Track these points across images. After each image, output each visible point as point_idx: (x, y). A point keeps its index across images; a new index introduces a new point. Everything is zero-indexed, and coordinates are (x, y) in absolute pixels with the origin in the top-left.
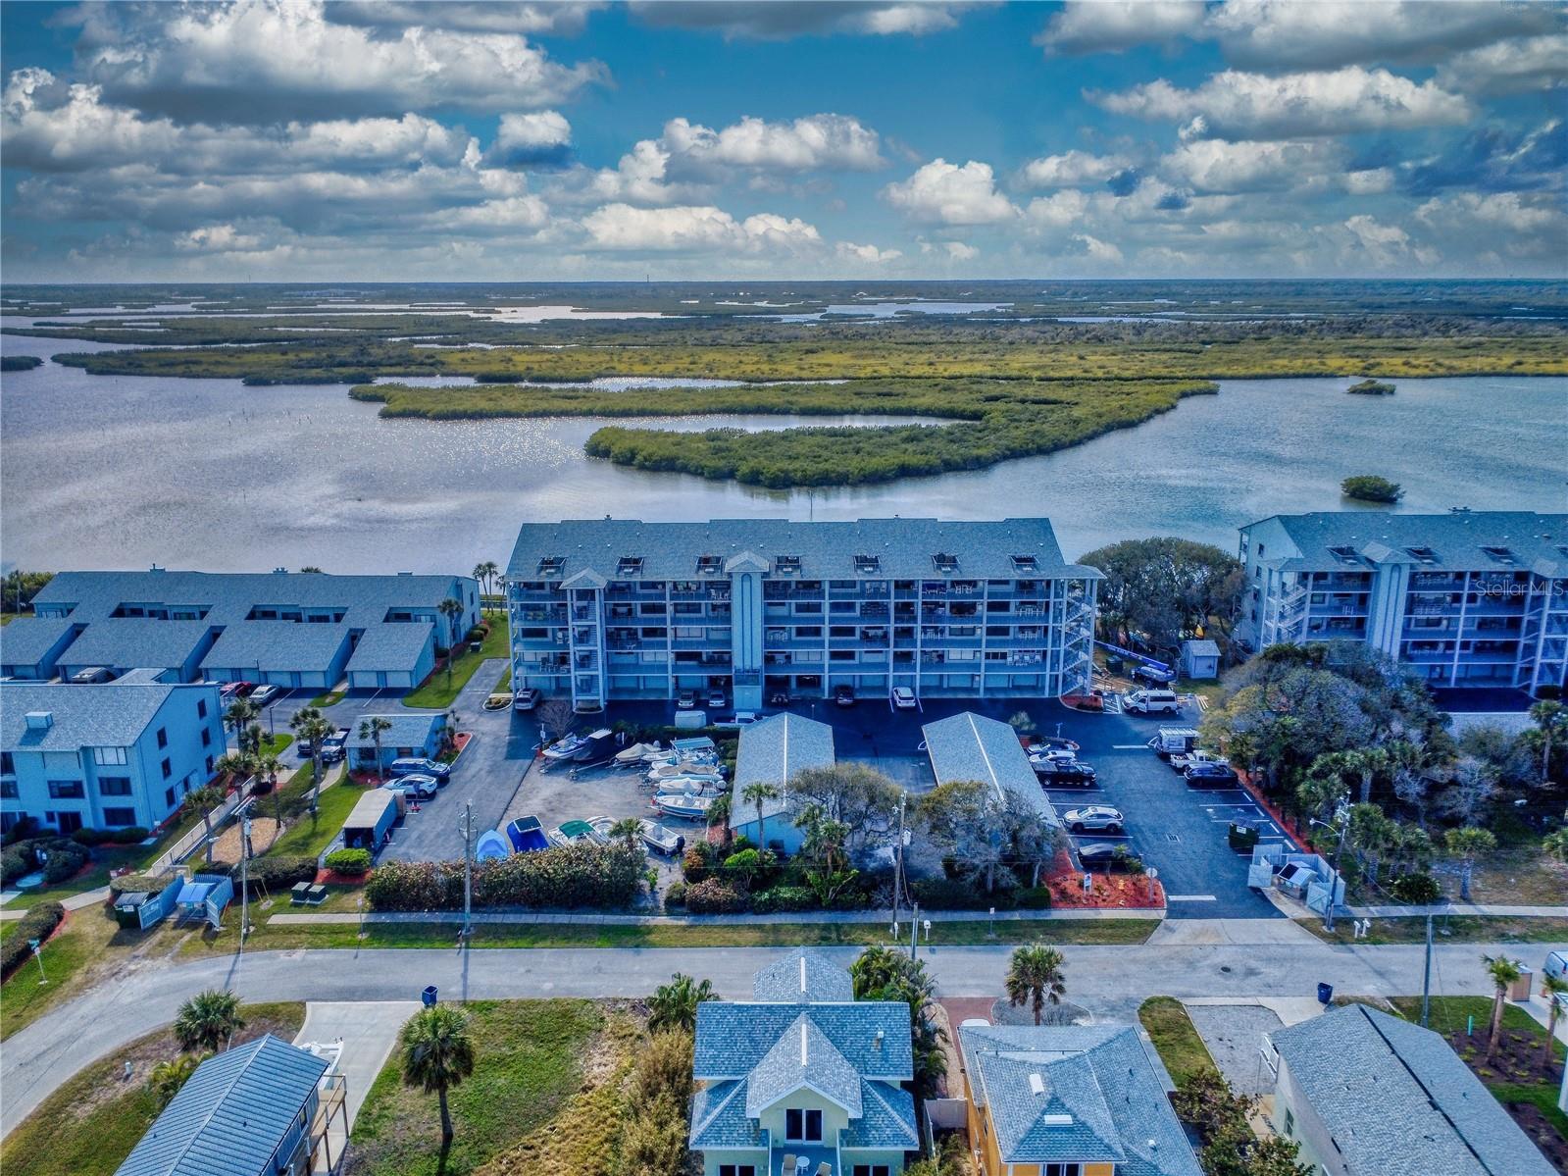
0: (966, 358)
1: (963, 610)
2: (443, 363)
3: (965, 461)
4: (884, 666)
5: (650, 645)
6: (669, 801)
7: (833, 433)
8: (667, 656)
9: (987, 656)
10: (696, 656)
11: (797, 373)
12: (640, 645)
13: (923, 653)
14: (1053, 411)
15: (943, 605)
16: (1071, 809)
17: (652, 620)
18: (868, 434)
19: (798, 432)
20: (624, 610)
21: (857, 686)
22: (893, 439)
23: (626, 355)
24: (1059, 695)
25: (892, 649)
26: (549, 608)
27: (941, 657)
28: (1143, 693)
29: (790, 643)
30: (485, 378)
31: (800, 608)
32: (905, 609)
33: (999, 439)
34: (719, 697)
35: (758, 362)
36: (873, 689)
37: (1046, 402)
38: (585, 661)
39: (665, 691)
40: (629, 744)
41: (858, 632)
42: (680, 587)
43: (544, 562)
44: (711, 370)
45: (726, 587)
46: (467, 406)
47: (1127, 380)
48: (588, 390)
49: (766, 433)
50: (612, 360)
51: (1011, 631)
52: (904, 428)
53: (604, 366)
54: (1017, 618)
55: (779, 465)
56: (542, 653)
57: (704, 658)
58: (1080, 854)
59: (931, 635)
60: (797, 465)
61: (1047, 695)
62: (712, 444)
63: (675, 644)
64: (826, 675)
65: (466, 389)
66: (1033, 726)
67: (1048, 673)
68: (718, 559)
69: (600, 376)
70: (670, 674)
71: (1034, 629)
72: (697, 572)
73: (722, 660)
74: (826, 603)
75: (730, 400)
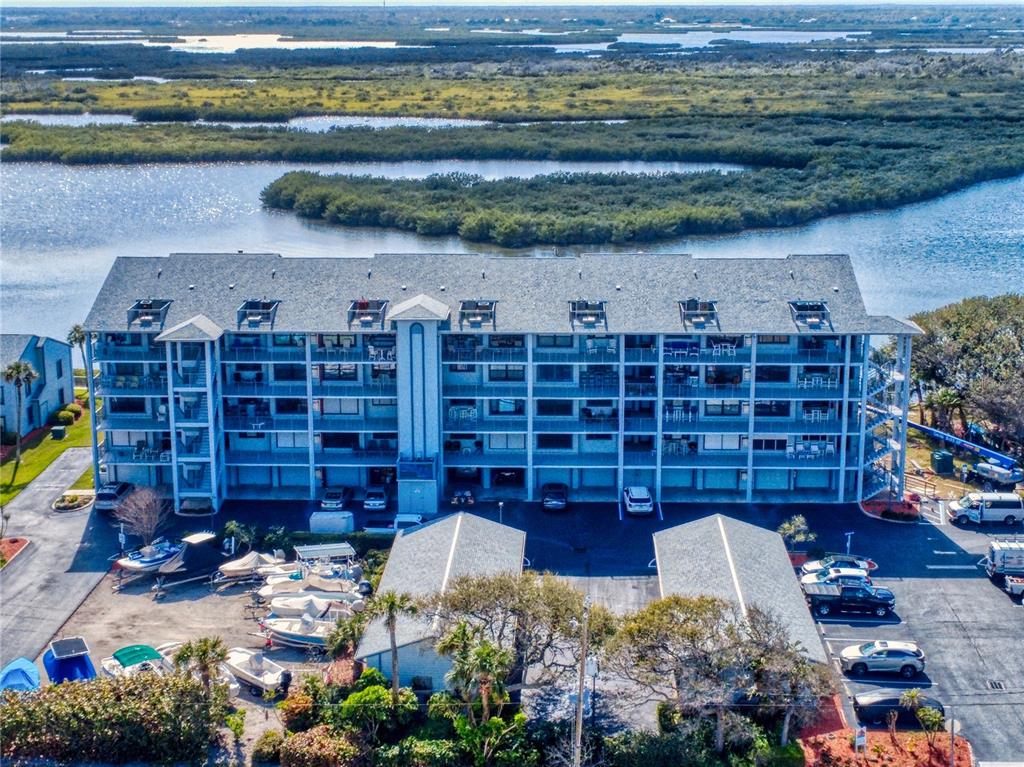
0: (796, 93)
1: (724, 379)
2: (95, 99)
3: (773, 215)
4: (612, 457)
5: (285, 425)
6: (282, 626)
7: (599, 180)
8: (310, 440)
9: (757, 444)
10: (350, 440)
11: (565, 111)
12: (270, 424)
13: (668, 438)
14: (903, 156)
15: (696, 373)
16: (851, 643)
17: (286, 390)
18: (647, 183)
19: (551, 179)
20: (249, 375)
21: (576, 485)
22: (681, 188)
23: (339, 90)
24: (859, 500)
25: (622, 433)
26: (146, 371)
27: (693, 446)
28: (976, 495)
29: (481, 423)
30: (146, 116)
31: (495, 376)
32: (642, 378)
33: (825, 188)
34: (378, 496)
35: (515, 98)
36: (597, 490)
37: (896, 146)
38: (194, 445)
39: (306, 489)
40: (241, 551)
41: (576, 409)
42: (328, 344)
43: (139, 306)
44: (450, 107)
45: (387, 341)
46: (117, 146)
47: (1011, 120)
48: (281, 130)
49: (510, 180)
50: (320, 95)
51: (793, 408)
52: (696, 175)
53: (308, 101)
54: (800, 392)
55: (517, 216)
56: (138, 434)
57: (362, 443)
58: (856, 703)
59: (679, 415)
60: (543, 217)
61: (841, 500)
62: (432, 193)
63: (318, 424)
64: (530, 467)
65: (119, 127)
66: (812, 537)
67: (843, 467)
68: (379, 304)
69: (300, 114)
70: (312, 464)
71: (824, 406)
72: (350, 322)
73: (385, 444)
74: (531, 367)
75: (468, 141)
